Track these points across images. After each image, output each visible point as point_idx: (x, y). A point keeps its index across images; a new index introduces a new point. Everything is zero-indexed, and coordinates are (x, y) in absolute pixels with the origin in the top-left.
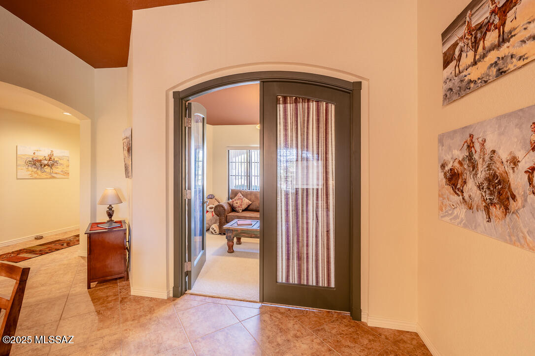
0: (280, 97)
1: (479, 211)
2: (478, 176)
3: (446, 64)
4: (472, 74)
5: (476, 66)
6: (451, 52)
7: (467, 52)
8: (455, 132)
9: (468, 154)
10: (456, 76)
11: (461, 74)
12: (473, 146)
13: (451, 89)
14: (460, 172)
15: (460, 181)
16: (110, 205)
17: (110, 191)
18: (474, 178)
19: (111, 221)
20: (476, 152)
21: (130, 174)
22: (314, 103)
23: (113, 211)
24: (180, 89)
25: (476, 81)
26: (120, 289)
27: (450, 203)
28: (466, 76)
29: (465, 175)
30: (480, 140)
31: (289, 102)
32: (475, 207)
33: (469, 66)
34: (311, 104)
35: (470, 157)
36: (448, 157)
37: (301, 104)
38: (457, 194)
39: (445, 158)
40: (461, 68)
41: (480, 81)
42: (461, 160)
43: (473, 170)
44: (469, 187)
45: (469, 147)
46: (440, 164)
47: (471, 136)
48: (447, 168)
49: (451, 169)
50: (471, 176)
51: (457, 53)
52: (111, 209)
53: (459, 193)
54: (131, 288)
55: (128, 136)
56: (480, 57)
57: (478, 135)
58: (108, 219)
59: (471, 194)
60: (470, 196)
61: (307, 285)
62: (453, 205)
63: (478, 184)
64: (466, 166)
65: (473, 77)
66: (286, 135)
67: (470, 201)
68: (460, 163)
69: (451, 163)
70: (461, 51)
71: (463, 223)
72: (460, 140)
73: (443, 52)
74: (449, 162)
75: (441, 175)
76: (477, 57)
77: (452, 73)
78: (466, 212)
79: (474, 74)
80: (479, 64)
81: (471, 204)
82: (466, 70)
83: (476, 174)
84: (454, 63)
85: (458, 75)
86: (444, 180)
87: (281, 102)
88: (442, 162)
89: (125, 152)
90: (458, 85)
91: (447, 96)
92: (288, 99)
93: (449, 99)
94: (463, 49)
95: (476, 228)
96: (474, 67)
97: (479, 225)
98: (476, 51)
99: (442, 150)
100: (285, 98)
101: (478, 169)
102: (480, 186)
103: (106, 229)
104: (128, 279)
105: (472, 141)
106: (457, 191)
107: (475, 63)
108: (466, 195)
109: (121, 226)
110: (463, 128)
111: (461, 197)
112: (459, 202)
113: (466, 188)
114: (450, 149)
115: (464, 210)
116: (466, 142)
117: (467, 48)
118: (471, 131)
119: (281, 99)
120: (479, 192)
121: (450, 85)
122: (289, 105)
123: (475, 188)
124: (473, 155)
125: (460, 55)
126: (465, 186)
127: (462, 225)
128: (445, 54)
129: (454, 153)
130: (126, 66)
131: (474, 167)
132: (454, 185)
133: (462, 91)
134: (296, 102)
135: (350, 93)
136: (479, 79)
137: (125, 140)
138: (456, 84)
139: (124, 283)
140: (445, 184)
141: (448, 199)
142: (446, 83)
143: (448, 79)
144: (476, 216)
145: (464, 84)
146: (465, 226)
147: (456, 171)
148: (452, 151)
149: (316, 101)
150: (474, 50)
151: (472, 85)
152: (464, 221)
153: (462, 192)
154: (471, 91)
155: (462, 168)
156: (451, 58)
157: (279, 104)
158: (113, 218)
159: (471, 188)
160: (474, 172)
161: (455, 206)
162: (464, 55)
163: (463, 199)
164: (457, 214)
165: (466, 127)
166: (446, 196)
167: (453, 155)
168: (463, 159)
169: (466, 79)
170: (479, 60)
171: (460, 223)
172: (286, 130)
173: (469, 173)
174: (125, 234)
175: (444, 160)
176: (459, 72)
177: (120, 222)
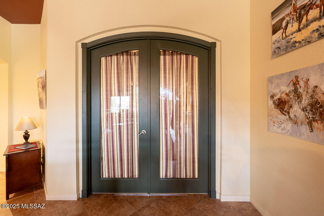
0: (161, 50)
1: (303, 125)
2: (302, 102)
3: (274, 32)
4: (297, 38)
5: (300, 32)
6: (279, 24)
7: (292, 23)
8: (282, 75)
9: (293, 89)
10: (283, 39)
11: (288, 38)
12: (299, 84)
13: (279, 48)
14: (286, 100)
15: (286, 106)
16: (27, 131)
17: (26, 120)
18: (299, 104)
19: (27, 143)
20: (300, 87)
21: (44, 106)
22: (184, 55)
23: (29, 135)
24: (87, 41)
25: (300, 42)
26: (36, 197)
27: (278, 120)
28: (292, 39)
29: (291, 102)
30: (304, 79)
31: (167, 54)
32: (300, 123)
33: (294, 32)
34: (182, 56)
35: (296, 91)
36: (276, 91)
37: (175, 56)
38: (284, 115)
39: (274, 91)
40: (287, 34)
41: (304, 41)
42: (287, 92)
43: (298, 99)
44: (294, 110)
45: (294, 84)
46: (270, 96)
47: (297, 77)
48: (275, 98)
49: (279, 99)
50: (297, 103)
51: (284, 24)
52: (27, 134)
53: (286, 114)
54: (46, 195)
55: (42, 76)
56: (304, 26)
57: (303, 77)
58: (24, 141)
59: (296, 114)
60: (295, 116)
61: (180, 178)
62: (281, 122)
63: (302, 108)
64: (292, 97)
65: (297, 39)
66: (165, 77)
67: (296, 119)
68: (287, 95)
69: (279, 95)
70: (288, 23)
71: (289, 133)
72: (286, 80)
73: (273, 24)
74: (278, 94)
75: (271, 103)
76: (301, 26)
77: (279, 37)
78: (292, 126)
79: (299, 37)
80: (303, 31)
81: (296, 121)
82: (292, 35)
83: (301, 102)
84: (281, 31)
85: (285, 38)
86: (273, 106)
87: (162, 54)
88: (271, 94)
89: (39, 89)
90: (285, 45)
91: (275, 52)
92: (167, 52)
93: (277, 54)
94: (289, 22)
95: (300, 136)
96: (298, 33)
97: (303, 134)
98: (300, 23)
99: (271, 86)
100: (165, 51)
101: (302, 99)
102: (304, 109)
103: (23, 150)
104: (43, 187)
105: (297, 80)
106: (284, 112)
107: (299, 30)
108: (292, 115)
109: (36, 147)
110: (289, 72)
111: (287, 116)
112: (286, 119)
113: (291, 111)
114: (278, 85)
115: (290, 125)
116: (292, 81)
117: (293, 21)
118: (296, 74)
119: (162, 52)
120: (303, 113)
121: (278, 45)
122: (167, 56)
123: (300, 110)
124: (298, 89)
125: (287, 26)
126: (291, 109)
127: (288, 134)
128: (274, 26)
129: (281, 88)
130: (39, 23)
131: (299, 96)
132: (281, 109)
133: (288, 48)
134: (172, 54)
135: (208, 50)
136: (303, 40)
137: (40, 80)
138: (283, 44)
139: (39, 191)
140: (273, 108)
141: (276, 117)
142: (275, 44)
143: (276, 41)
144: (301, 128)
145: (290, 44)
146: (291, 135)
147: (283, 100)
148: (280, 87)
149: (185, 54)
150: (298, 22)
151: (297, 44)
152: (290, 132)
153: (288, 113)
154: (296, 48)
155: (288, 98)
156: (279, 28)
157: (161, 55)
158: (29, 141)
159: (296, 110)
160: (299, 100)
161: (283, 122)
162: (290, 25)
163: (290, 117)
164: (284, 127)
165: (292, 72)
166: (274, 116)
167: (280, 90)
168: (290, 92)
169: (292, 40)
170: (303, 28)
171: (287, 133)
172: (165, 73)
173: (294, 101)
174: (40, 152)
175: (273, 93)
176: (286, 36)
177: (35, 143)
